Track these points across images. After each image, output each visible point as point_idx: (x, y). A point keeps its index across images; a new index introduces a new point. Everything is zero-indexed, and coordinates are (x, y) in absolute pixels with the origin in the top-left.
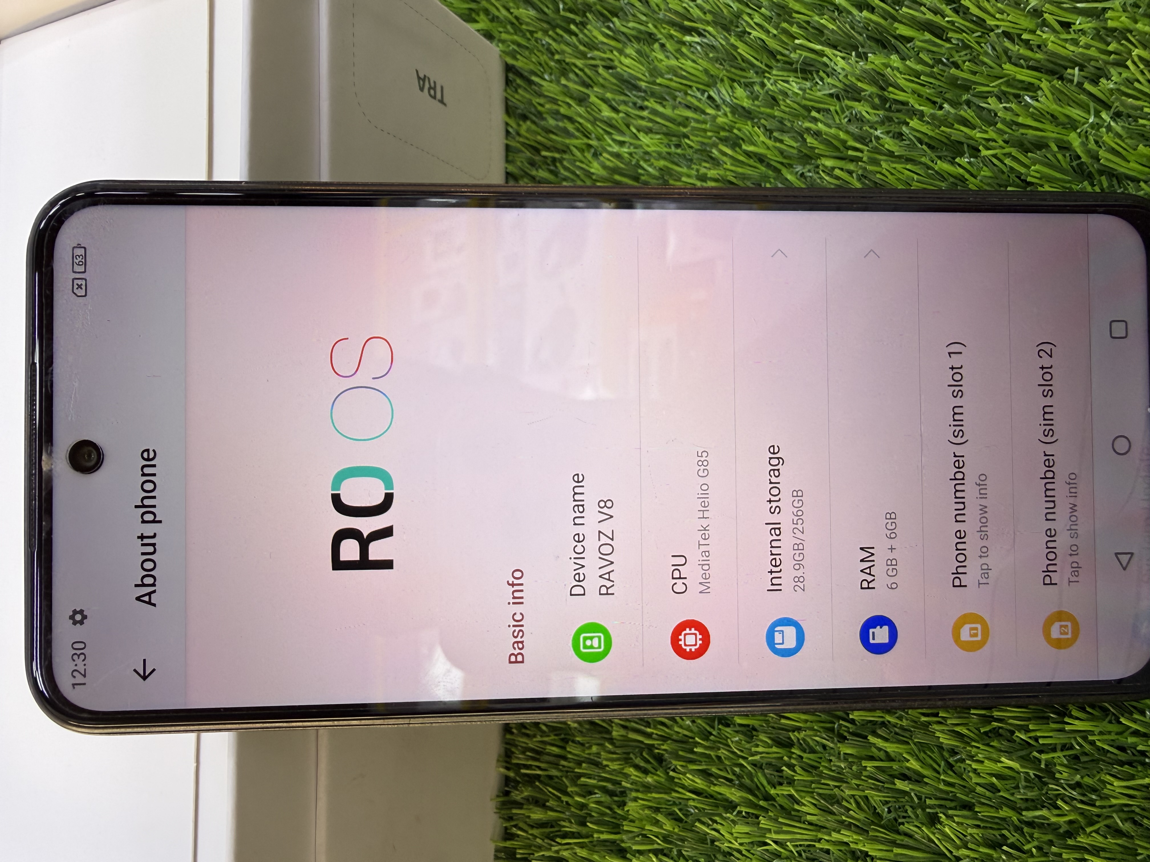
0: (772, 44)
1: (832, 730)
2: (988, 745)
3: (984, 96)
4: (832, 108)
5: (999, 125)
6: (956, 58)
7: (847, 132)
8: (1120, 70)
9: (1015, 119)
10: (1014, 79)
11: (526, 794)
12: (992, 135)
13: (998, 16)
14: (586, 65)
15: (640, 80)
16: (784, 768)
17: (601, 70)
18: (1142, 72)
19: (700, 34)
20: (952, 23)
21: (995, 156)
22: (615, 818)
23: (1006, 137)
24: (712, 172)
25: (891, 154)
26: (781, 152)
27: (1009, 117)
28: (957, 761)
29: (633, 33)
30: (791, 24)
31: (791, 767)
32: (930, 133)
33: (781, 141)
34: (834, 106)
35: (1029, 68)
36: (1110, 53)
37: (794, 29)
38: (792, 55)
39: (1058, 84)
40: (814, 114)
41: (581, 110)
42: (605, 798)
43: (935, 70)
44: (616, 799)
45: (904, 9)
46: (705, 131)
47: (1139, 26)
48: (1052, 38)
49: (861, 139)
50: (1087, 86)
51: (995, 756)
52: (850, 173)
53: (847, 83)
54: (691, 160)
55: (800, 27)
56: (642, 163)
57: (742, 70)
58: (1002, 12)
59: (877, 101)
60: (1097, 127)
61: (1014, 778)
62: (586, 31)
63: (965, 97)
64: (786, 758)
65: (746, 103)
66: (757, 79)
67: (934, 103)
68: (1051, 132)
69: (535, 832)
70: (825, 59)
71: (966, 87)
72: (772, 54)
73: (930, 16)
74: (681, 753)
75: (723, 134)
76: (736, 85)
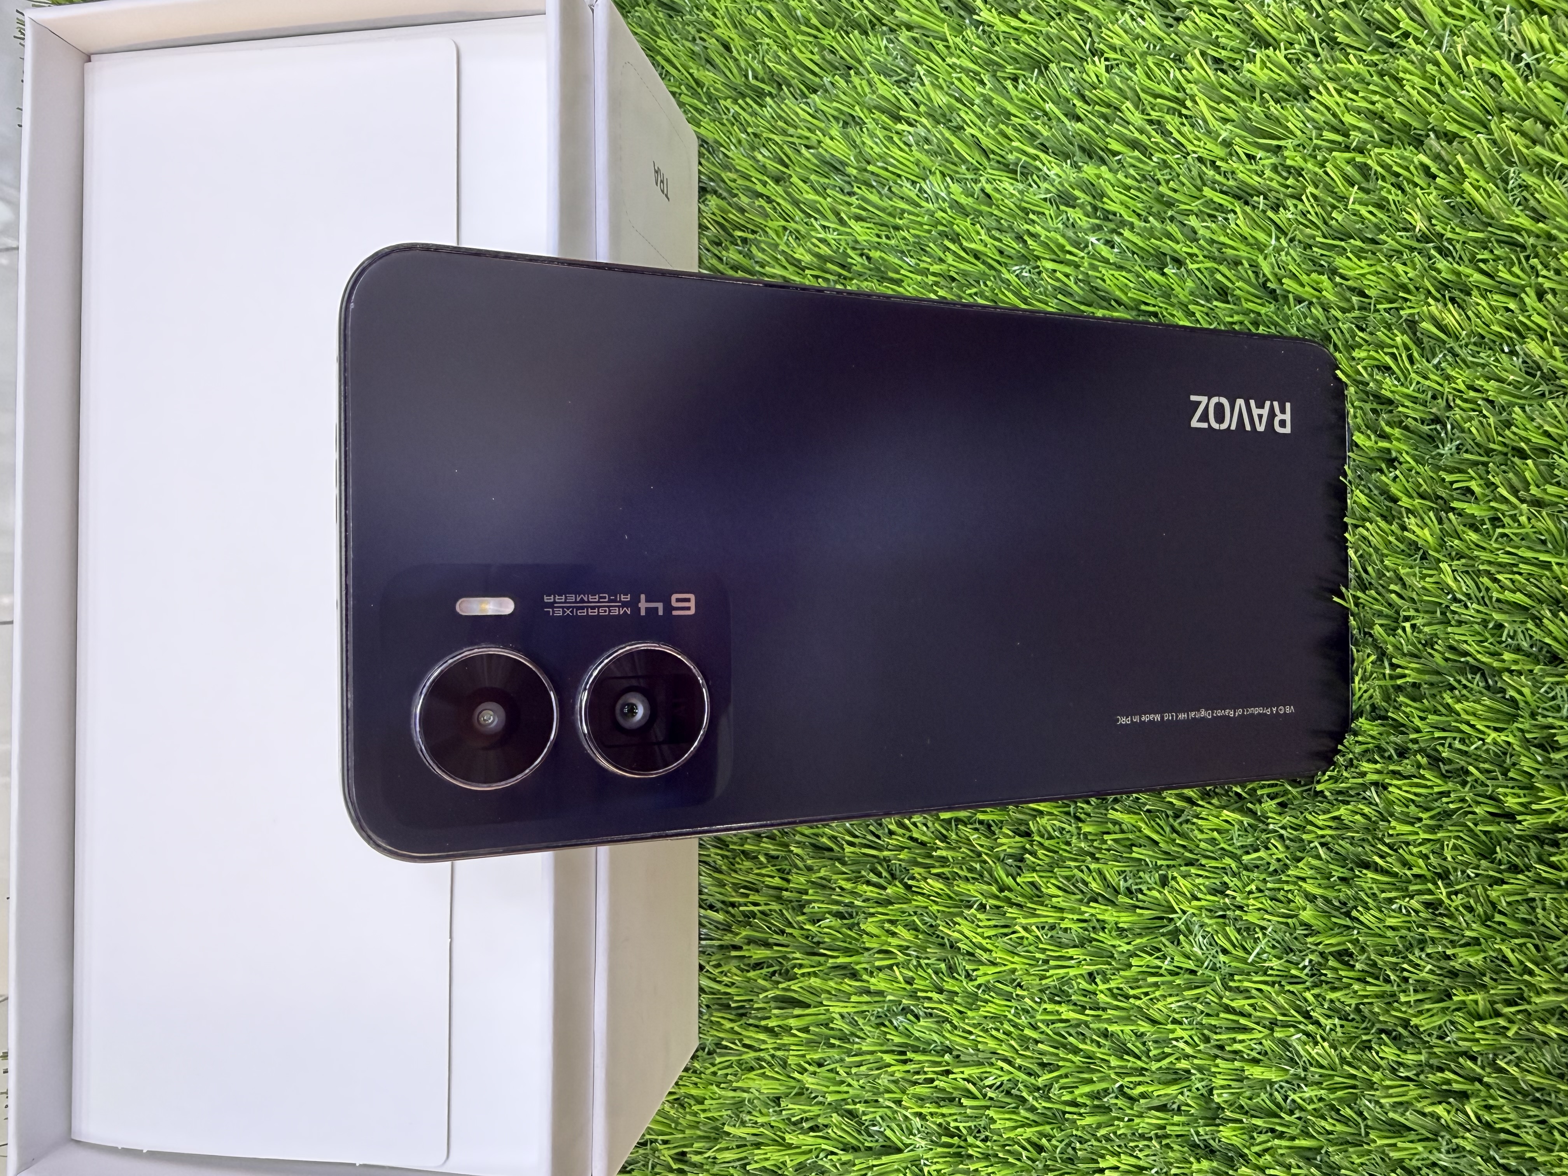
0: (985, 142)
1: (1068, 813)
2: (1209, 803)
3: (1187, 213)
4: (1047, 212)
5: (1202, 242)
6: (1159, 176)
7: (1063, 236)
8: (1295, 202)
9: (1215, 237)
10: (1211, 200)
11: (744, 933)
12: (1195, 250)
13: (1195, 142)
14: (785, 142)
15: (848, 165)
16: (1027, 856)
17: (803, 150)
18: (1312, 206)
19: (910, 124)
20: (1157, 144)
21: (1199, 270)
22: (845, 942)
23: (1206, 253)
24: (935, 266)
25: (1106, 261)
26: (1001, 252)
27: (1208, 234)
28: (1181, 824)
29: (836, 113)
30: (1007, 125)
31: (1033, 854)
32: (1141, 244)
33: (1000, 240)
34: (1050, 211)
35: (1222, 192)
36: (1287, 187)
37: (1010, 131)
38: (1009, 156)
39: (1248, 209)
40: (1031, 216)
41: (779, 189)
42: (836, 923)
43: (1143, 185)
44: (845, 921)
45: (1115, 126)
46: (921, 224)
47: (1310, 165)
48: (1241, 168)
49: (1076, 244)
50: (1270, 213)
51: (1214, 813)
52: (1067, 276)
53: (1060, 188)
54: (902, 252)
55: (1016, 130)
56: (849, 251)
57: (955, 165)
58: (1200, 140)
59: (1089, 208)
60: (1278, 250)
61: (1228, 831)
62: (783, 106)
63: (1170, 213)
64: (1028, 846)
65: (963, 200)
66: (969, 176)
67: (1139, 215)
68: (1243, 252)
69: (751, 974)
70: (1038, 163)
71: (1170, 205)
72: (985, 152)
73: (1137, 135)
74: (919, 860)
75: (940, 228)
76: (948, 179)
